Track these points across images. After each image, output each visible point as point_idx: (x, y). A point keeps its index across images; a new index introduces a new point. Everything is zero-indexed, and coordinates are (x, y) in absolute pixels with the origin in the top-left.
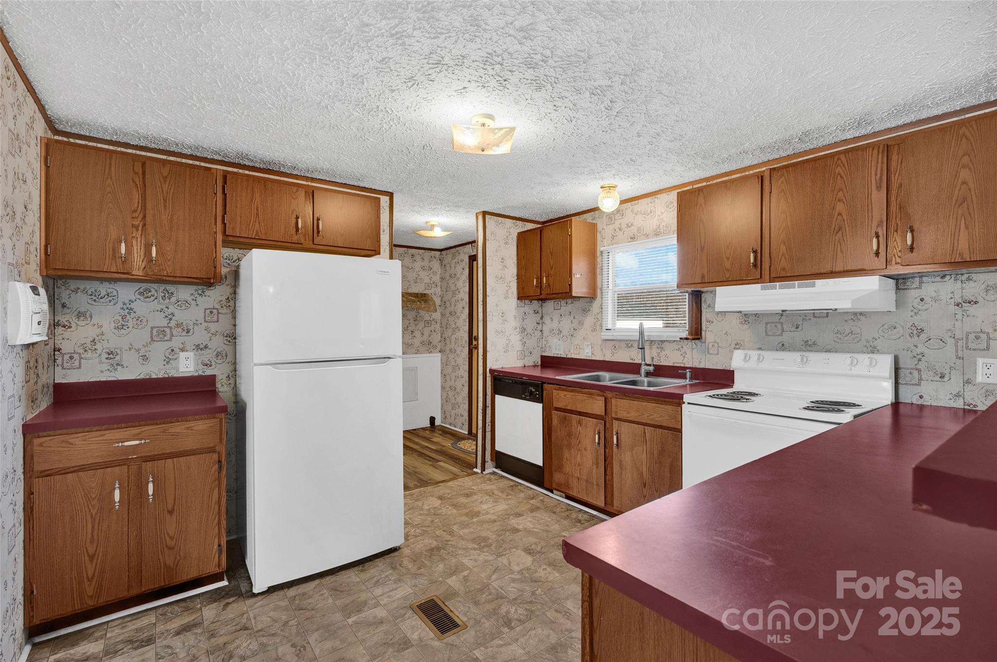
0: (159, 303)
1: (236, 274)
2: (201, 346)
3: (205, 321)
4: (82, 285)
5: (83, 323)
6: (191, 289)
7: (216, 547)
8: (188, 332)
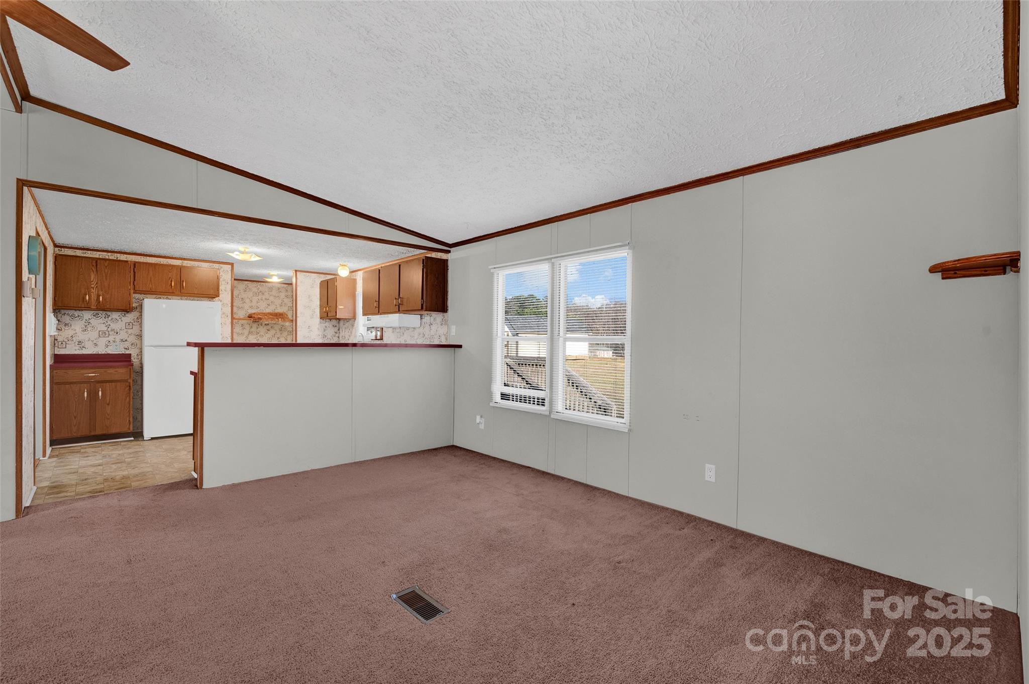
0: (103, 320)
1: (141, 306)
2: (124, 340)
3: (126, 329)
4: (67, 312)
5: (67, 328)
6: (119, 313)
7: (128, 421)
8: (117, 333)
